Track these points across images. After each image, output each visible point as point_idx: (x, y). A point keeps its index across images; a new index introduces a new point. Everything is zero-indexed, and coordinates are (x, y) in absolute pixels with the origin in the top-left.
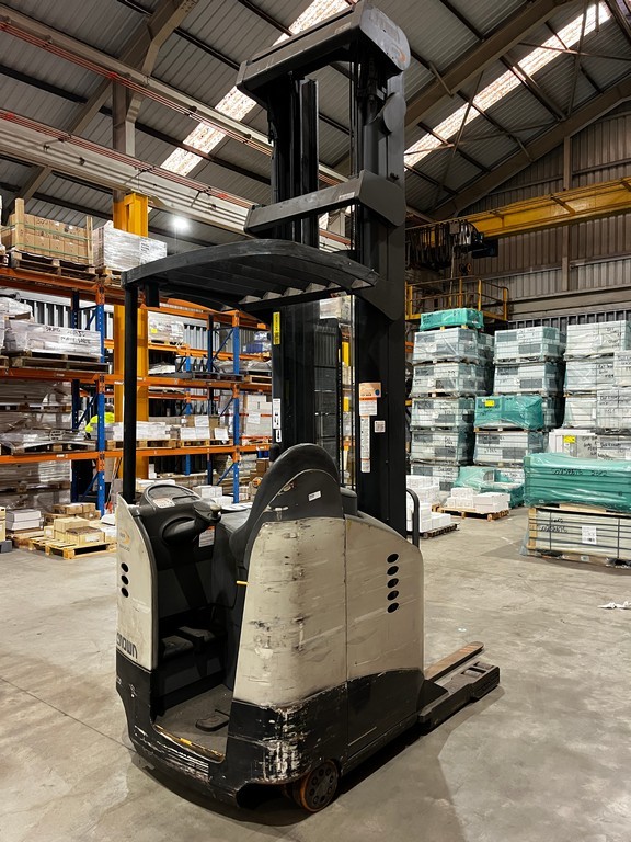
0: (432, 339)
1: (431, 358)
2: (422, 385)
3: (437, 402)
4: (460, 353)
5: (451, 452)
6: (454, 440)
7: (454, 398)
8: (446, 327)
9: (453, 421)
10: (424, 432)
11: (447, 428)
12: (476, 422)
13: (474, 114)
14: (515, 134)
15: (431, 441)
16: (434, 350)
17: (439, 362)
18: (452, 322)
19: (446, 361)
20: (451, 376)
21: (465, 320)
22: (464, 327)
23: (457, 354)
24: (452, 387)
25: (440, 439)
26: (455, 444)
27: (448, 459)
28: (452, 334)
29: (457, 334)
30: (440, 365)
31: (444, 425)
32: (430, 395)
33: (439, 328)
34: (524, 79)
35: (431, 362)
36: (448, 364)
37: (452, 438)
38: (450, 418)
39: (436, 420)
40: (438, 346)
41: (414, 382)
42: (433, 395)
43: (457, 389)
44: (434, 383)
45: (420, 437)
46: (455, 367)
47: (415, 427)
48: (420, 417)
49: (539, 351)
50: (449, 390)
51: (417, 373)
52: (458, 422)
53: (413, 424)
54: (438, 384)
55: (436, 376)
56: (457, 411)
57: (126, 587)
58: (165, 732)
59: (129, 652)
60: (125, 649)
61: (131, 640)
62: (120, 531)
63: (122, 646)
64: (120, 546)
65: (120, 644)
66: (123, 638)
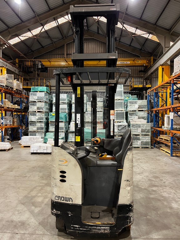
0: (36, 95)
1: (35, 100)
2: (32, 108)
3: (38, 114)
4: (45, 100)
5: (42, 128)
6: (43, 125)
7: (43, 113)
8: (40, 92)
9: (43, 120)
10: (33, 123)
11: (41, 122)
12: (49, 120)
13: (43, 30)
14: (52, 39)
15: (36, 125)
16: (37, 98)
17: (38, 102)
18: (42, 90)
19: (40, 102)
20: (42, 106)
21: (46, 90)
22: (45, 92)
23: (44, 100)
24: (43, 109)
25: (39, 125)
26: (43, 126)
27: (41, 131)
28: (42, 94)
29: (44, 94)
30: (39, 103)
31: (40, 121)
32: (35, 111)
33: (37, 92)
34: (58, 25)
35: (35, 102)
36: (41, 103)
37: (43, 124)
38: (42, 118)
39: (37, 119)
40: (38, 97)
41: (30, 108)
42: (37, 112)
43: (44, 110)
44: (37, 108)
45: (32, 124)
46: (43, 104)
47: (30, 121)
48: (32, 118)
49: (65, 101)
50: (42, 110)
51: (31, 105)
52: (44, 120)
53: (29, 120)
54: (38, 108)
55: (37, 106)
56: (44, 117)
57: (64, 179)
58: (89, 223)
59: (67, 201)
60: (64, 200)
61: (68, 197)
62: (59, 160)
63: (61, 200)
64: (59, 165)
65: (58, 200)
66: (62, 197)
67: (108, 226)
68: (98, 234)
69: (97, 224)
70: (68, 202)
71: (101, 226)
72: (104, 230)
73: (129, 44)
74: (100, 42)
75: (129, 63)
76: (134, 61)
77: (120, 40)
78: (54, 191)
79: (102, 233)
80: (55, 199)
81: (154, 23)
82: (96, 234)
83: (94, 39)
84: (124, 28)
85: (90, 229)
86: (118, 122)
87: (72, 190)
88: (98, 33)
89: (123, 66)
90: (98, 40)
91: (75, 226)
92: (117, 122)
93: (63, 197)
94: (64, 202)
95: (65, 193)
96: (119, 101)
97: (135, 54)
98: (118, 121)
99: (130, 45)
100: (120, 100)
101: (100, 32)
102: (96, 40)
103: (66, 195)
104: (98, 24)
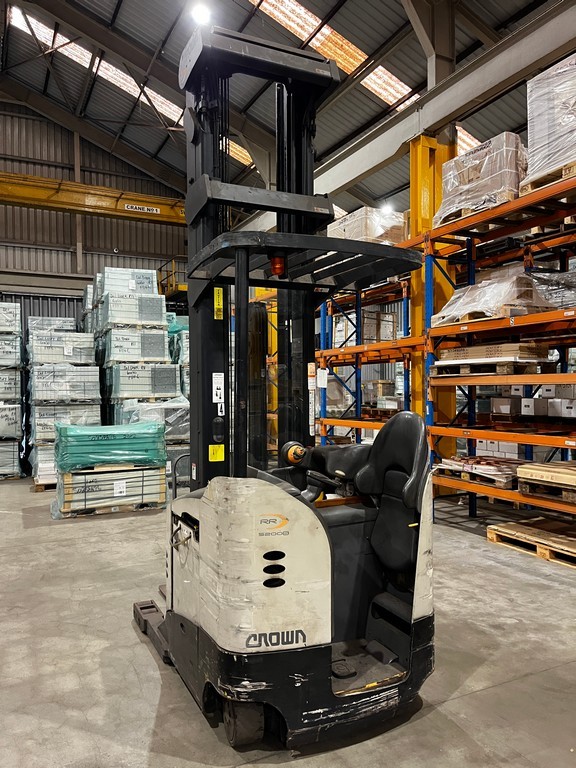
57: (280, 575)
58: (348, 692)
59: (288, 643)
60: (277, 644)
61: (290, 629)
62: (262, 518)
63: (267, 645)
64: (261, 535)
65: (260, 645)
66: (271, 634)
67: (395, 687)
68: (374, 715)
69: (368, 689)
70: (294, 646)
71: (378, 692)
72: (388, 699)
73: (152, 149)
74: (49, 122)
75: (157, 210)
76: (173, 207)
77: (122, 132)
78: (242, 620)
79: (382, 711)
80: (248, 646)
81: (241, 108)
82: (369, 716)
83: (27, 111)
84: (143, 99)
85: (356, 707)
86: (159, 398)
87: (303, 607)
88: (45, 92)
89: (139, 220)
90: (41, 116)
91: (314, 712)
92: (156, 399)
93: (274, 634)
94: (281, 647)
95: (280, 620)
96: (154, 332)
97: (169, 186)
98: (157, 395)
99: (155, 156)
100: (154, 327)
101: (53, 90)
102: (34, 113)
103: (287, 625)
104: (51, 63)
